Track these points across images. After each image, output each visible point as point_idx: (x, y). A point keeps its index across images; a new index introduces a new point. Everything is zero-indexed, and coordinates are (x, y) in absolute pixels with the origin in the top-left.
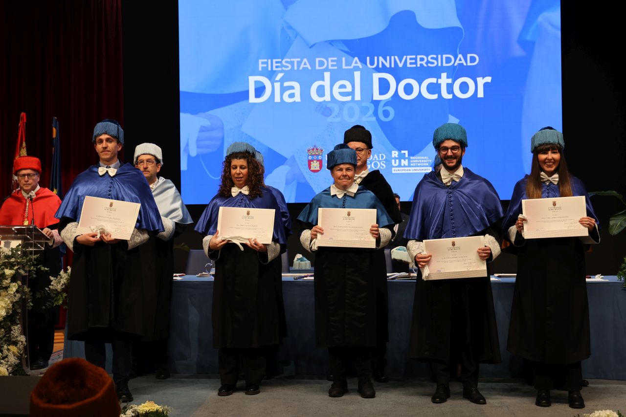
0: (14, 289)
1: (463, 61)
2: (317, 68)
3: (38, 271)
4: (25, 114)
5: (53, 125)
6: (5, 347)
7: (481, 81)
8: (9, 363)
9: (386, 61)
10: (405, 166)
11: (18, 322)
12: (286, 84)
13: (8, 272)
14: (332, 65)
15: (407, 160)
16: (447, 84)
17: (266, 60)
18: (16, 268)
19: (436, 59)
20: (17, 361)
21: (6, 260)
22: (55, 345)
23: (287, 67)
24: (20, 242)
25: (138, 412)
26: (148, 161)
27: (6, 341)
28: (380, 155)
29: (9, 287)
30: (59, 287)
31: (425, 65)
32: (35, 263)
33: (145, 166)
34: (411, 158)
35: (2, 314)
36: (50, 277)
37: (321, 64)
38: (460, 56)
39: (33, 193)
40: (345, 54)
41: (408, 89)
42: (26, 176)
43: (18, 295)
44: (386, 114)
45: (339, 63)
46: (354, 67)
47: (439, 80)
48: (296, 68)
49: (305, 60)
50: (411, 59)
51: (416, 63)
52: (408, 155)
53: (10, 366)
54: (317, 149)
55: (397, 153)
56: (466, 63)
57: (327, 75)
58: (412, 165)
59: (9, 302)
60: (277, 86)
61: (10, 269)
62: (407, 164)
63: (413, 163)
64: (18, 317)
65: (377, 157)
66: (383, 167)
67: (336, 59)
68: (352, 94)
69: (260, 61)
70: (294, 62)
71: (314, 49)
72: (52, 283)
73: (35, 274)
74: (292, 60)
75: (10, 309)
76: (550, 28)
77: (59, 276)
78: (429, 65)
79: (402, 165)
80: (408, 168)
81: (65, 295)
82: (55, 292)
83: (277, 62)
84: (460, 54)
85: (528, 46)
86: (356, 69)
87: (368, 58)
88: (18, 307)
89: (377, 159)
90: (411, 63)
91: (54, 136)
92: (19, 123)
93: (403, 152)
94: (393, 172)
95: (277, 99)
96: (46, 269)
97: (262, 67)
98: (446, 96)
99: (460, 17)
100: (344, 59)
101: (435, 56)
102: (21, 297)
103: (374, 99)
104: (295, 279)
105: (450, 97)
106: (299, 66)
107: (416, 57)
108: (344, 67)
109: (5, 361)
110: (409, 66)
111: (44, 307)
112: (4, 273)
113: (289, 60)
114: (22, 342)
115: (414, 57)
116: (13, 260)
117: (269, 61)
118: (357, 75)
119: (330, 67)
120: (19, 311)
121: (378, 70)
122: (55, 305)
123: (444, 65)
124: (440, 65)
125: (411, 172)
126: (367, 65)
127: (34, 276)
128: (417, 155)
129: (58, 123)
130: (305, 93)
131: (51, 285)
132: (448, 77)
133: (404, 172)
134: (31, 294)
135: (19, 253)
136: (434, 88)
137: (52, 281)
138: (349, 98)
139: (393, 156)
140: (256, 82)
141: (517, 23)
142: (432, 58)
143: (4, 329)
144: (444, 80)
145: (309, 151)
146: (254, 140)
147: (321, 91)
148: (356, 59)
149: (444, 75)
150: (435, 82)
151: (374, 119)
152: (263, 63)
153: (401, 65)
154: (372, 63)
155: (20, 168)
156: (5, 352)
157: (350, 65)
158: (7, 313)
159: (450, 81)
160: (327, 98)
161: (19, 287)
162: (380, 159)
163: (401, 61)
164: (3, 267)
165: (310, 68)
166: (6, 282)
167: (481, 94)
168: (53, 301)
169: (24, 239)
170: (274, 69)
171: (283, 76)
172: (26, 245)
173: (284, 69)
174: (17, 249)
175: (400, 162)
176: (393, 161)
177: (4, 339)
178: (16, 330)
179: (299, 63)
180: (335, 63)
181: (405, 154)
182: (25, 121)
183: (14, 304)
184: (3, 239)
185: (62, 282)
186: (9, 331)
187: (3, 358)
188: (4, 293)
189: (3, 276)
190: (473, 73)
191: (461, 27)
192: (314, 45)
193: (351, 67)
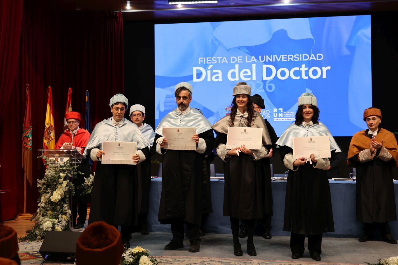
0: (65, 184)
1: (314, 58)
2: (232, 62)
3: (78, 174)
4: (71, 88)
5: (86, 95)
6: (60, 216)
7: (325, 69)
8: (62, 225)
9: (270, 58)
10: (281, 117)
11: (67, 202)
12: (214, 71)
13: (62, 175)
14: (240, 61)
15: (282, 114)
16: (305, 71)
17: (203, 58)
18: (66, 172)
19: (299, 57)
20: (67, 224)
21: (61, 168)
22: (87, 215)
23: (215, 62)
24: (68, 158)
25: (132, 252)
26: (138, 114)
27: (60, 213)
28: (267, 111)
29: (62, 183)
30: (89, 184)
31: (293, 60)
32: (76, 170)
33: (137, 118)
34: (285, 112)
35: (59, 198)
36: (85, 178)
37: (234, 60)
38: (313, 55)
39: (75, 131)
40: (247, 54)
41: (283, 74)
42: (71, 123)
43: (67, 188)
44: (270, 88)
45: (244, 60)
46: (252, 61)
47: (300, 68)
48: (219, 62)
49: (225, 58)
50: (284, 57)
51: (287, 59)
52: (283, 111)
53: (63, 226)
55: (276, 109)
57: (237, 66)
59: (62, 191)
60: (209, 72)
61: (63, 173)
62: (282, 116)
63: (286, 115)
64: (67, 200)
65: (265, 112)
66: (268, 117)
67: (242, 57)
68: (251, 76)
69: (200, 59)
70: (218, 59)
74: (217, 58)
75: (63, 195)
76: (365, 39)
77: (89, 178)
78: (295, 60)
79: (279, 116)
80: (283, 118)
81: (92, 188)
82: (87, 186)
83: (209, 59)
85: (352, 49)
86: (253, 62)
87: (260, 57)
88: (67, 194)
89: (265, 113)
90: (284, 59)
91: (87, 100)
92: (68, 93)
93: (280, 109)
94: (274, 120)
95: (209, 80)
96: (82, 173)
97: (201, 62)
98: (304, 77)
99: (313, 32)
100: (246, 57)
101: (298, 55)
102: (69, 189)
103: (263, 79)
104: (219, 180)
105: (307, 78)
106: (221, 61)
107: (287, 56)
108: (246, 62)
109: (60, 224)
110: (283, 60)
111: (81, 194)
112: (60, 175)
113: (216, 58)
114: (69, 213)
115: (286, 55)
116: (64, 168)
117: (205, 58)
118: (254, 66)
119: (239, 62)
120: (68, 196)
121: (265, 63)
122: (87, 193)
123: (304, 60)
124: (301, 60)
125: (284, 120)
126: (259, 60)
127: (76, 177)
128: (288, 111)
129: (89, 93)
130: (224, 76)
131: (85, 182)
132: (305, 67)
133: (280, 120)
134: (74, 187)
135: (68, 164)
136: (298, 73)
137: (85, 180)
138: (249, 79)
139: (274, 112)
140: (197, 70)
141: (346, 36)
142: (296, 56)
143: (60, 206)
144: (303, 69)
145: (226, 108)
146: (196, 102)
147: (233, 75)
148: (253, 57)
149: (303, 66)
150: (298, 70)
151: (263, 90)
152: (201, 60)
153: (278, 60)
154: (262, 59)
155: (68, 118)
156: (60, 219)
158: (62, 197)
159: (307, 69)
160: (237, 79)
161: (68, 183)
162: (267, 113)
163: (279, 58)
164: (59, 172)
165: (227, 62)
166: (61, 180)
167: (324, 76)
168: (86, 191)
169: (71, 157)
170: (207, 63)
171: (212, 67)
172: (71, 160)
173: (212, 63)
174: (67, 163)
175: (278, 115)
176: (274, 114)
177: (59, 212)
178: (66, 207)
179: (221, 60)
180: (241, 59)
181: (281, 110)
182: (71, 92)
183: (65, 192)
184: (59, 157)
185: (91, 181)
186: (62, 207)
187: (59, 222)
188: (59, 186)
189: (59, 177)
190: (320, 65)
191: (314, 39)
192: (230, 49)
193: (251, 62)
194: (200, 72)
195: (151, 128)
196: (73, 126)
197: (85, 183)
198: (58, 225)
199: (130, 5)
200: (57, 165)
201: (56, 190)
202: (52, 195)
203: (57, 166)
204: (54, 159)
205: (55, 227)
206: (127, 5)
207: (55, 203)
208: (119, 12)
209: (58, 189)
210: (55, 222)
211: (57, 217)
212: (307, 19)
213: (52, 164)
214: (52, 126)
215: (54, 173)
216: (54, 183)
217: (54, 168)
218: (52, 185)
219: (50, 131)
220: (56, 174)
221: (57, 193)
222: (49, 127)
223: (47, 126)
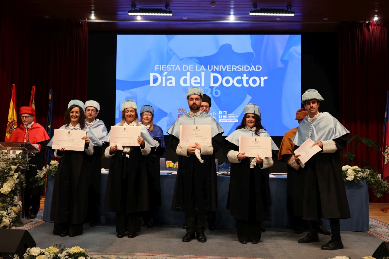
0: (16, 177)
1: (254, 69)
2: (184, 70)
3: (31, 167)
4: (35, 87)
5: (50, 93)
6: (10, 208)
7: (263, 79)
9: (217, 67)
10: (225, 119)
11: (18, 194)
12: (168, 77)
13: (13, 167)
14: (191, 69)
15: (226, 116)
16: (247, 80)
17: (159, 66)
18: (18, 165)
19: (241, 67)
20: (16, 216)
21: (13, 161)
22: (41, 204)
23: (169, 69)
24: (21, 151)
25: (69, 253)
26: (92, 110)
27: (10, 204)
29: (13, 175)
30: (42, 176)
31: (236, 70)
32: (29, 162)
33: (90, 113)
34: (228, 115)
35: (9, 190)
36: (37, 170)
37: (186, 68)
38: (253, 66)
39: (29, 126)
40: (197, 64)
41: (228, 82)
42: (25, 118)
43: (18, 180)
44: (217, 93)
45: (194, 68)
47: (242, 77)
48: (173, 70)
49: (178, 66)
50: (229, 67)
51: (231, 69)
52: (227, 113)
53: (11, 218)
54: (183, 110)
55: (221, 112)
56: (256, 69)
57: (188, 74)
58: (228, 118)
59: (13, 183)
60: (164, 78)
61: (15, 166)
62: (226, 118)
64: (18, 192)
67: (193, 66)
68: (200, 83)
69: (156, 66)
71: (182, 61)
72: (38, 174)
73: (29, 168)
74: (172, 66)
75: (13, 187)
78: (238, 70)
79: (224, 118)
82: (40, 178)
83: (164, 67)
84: (253, 65)
85: (285, 63)
86: (203, 71)
87: (208, 66)
88: (18, 186)
89: (212, 115)
90: (229, 69)
91: (50, 98)
92: (31, 91)
93: (224, 112)
95: (164, 85)
96: (35, 166)
97: (157, 69)
98: (246, 85)
99: (253, 47)
100: (197, 66)
101: (241, 66)
102: (20, 181)
103: (211, 86)
104: (167, 174)
105: (248, 86)
106: (175, 69)
107: (232, 66)
108: (197, 70)
109: (9, 216)
110: (228, 70)
111: (34, 186)
112: (11, 167)
113: (170, 66)
114: (19, 205)
115: (231, 66)
116: (16, 161)
117: (161, 66)
118: (203, 74)
119: (190, 70)
121: (213, 72)
122: (39, 185)
123: (245, 70)
124: (243, 70)
125: (228, 121)
126: (207, 69)
127: (28, 169)
128: (232, 113)
129: (52, 92)
130: (177, 82)
132: (247, 76)
133: (224, 121)
135: (20, 157)
136: (240, 81)
138: (199, 85)
139: (219, 114)
140: (154, 76)
141: (280, 52)
142: (239, 67)
143: (10, 198)
144: (245, 78)
145: (178, 110)
147: (185, 81)
148: (203, 66)
149: (245, 75)
152: (157, 67)
153: (224, 70)
154: (210, 68)
156: (9, 210)
157: (200, 69)
158: (12, 189)
159: (247, 78)
160: (188, 85)
161: (19, 175)
162: (213, 115)
163: (224, 68)
164: (10, 164)
165: (180, 70)
166: (12, 173)
167: (262, 85)
168: (38, 183)
169: (24, 150)
170: (163, 70)
171: (167, 73)
172: (24, 152)
173: (167, 70)
174: (19, 155)
176: (219, 116)
177: (9, 203)
178: (17, 199)
179: (175, 68)
180: (192, 68)
182: (35, 90)
183: (16, 184)
184: (11, 149)
185: (43, 173)
186: (12, 199)
187: (8, 214)
188: (10, 179)
189: (10, 169)
190: (259, 75)
191: (254, 52)
192: (182, 59)
193: (200, 70)
194: (155, 78)
195: (103, 123)
196: (26, 121)
197: (37, 175)
198: (6, 217)
199: (95, 15)
200: (9, 157)
201: (6, 182)
202: (2, 187)
203: (9, 159)
204: (6, 151)
205: (3, 219)
206: (91, 15)
207: (5, 195)
208: (85, 21)
209: (8, 181)
210: (4, 214)
211: (6, 209)
212: (249, 35)
213: (4, 156)
214: (15, 121)
215: (5, 165)
216: (5, 175)
217: (6, 160)
218: (2, 177)
219: (12, 126)
220: (6, 166)
221: (7, 185)
222: (12, 122)
223: (10, 121)
